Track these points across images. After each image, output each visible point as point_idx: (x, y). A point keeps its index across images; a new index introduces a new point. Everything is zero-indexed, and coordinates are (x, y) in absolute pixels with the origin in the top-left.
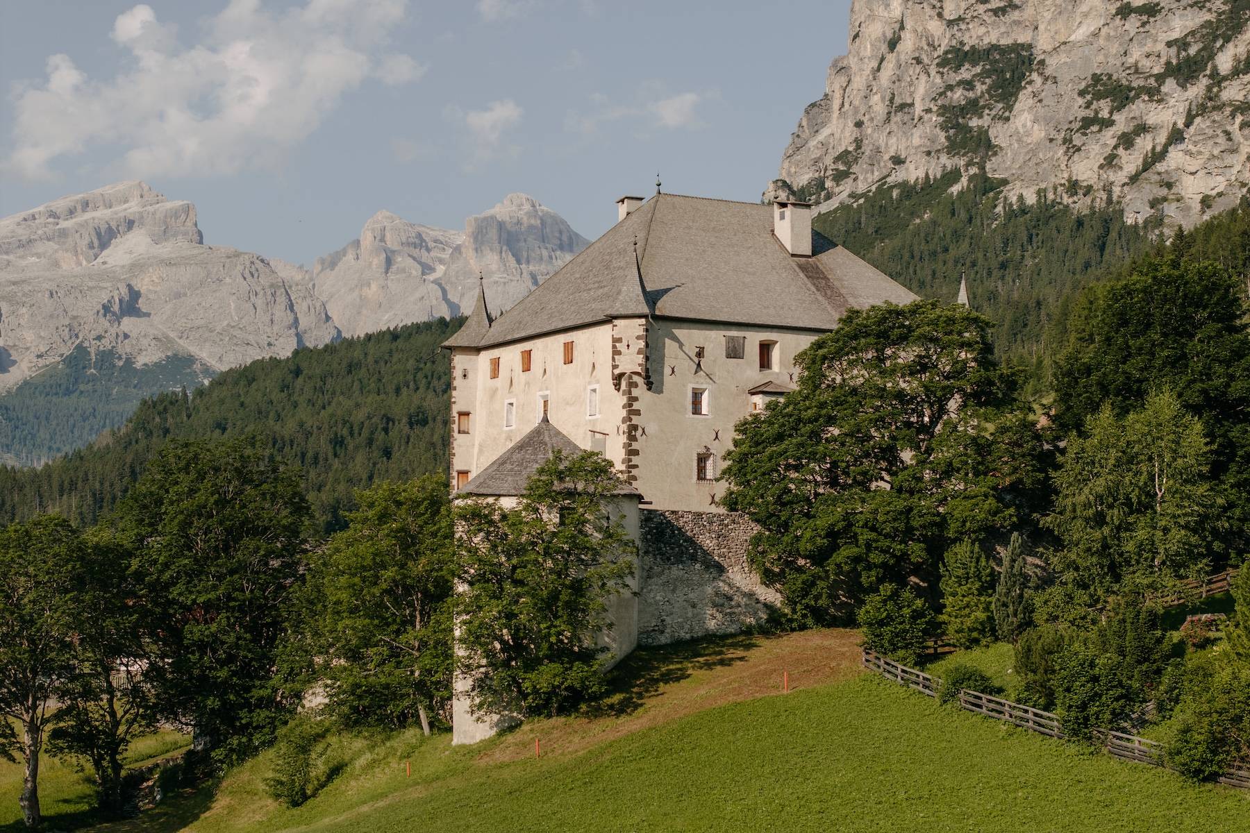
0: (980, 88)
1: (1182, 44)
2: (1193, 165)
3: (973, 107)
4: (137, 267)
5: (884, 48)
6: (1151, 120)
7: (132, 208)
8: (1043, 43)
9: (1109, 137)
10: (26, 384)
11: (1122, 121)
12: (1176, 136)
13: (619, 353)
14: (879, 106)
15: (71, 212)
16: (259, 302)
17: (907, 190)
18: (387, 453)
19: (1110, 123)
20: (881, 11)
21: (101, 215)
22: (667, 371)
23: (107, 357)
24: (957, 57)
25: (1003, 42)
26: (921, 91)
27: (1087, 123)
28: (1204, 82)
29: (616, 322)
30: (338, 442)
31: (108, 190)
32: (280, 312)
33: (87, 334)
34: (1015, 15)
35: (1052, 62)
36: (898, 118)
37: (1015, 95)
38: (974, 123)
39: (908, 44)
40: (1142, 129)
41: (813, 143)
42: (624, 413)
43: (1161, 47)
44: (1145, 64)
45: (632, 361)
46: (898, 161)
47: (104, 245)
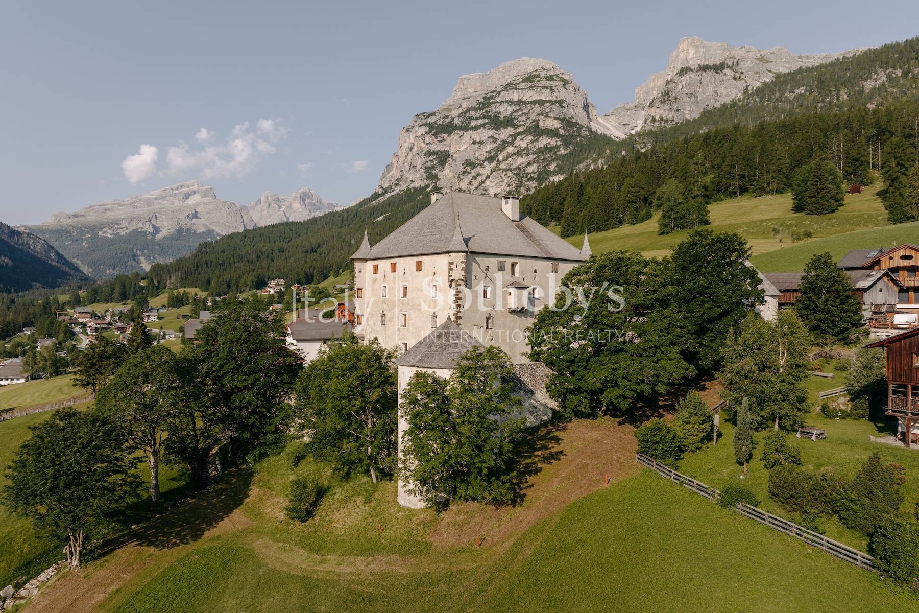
0: (435, 162)
1: (489, 152)
2: (493, 185)
3: (433, 167)
4: (197, 204)
5: (409, 150)
6: (481, 172)
7: (195, 188)
8: (452, 150)
9: (470, 177)
10: (165, 237)
11: (473, 173)
12: (488, 177)
13: (452, 269)
14: (407, 167)
15: (177, 189)
16: (233, 215)
17: (415, 189)
18: (273, 260)
19: (470, 173)
20: (408, 140)
21: (186, 189)
22: (473, 278)
23: (189, 230)
24: (429, 153)
25: (442, 150)
26: (419, 162)
27: (464, 173)
28: (495, 162)
29: (451, 254)
30: (258, 257)
31: (188, 183)
32: (239, 218)
33: (183, 223)
34: (445, 142)
35: (455, 156)
36: (412, 170)
37: (445, 164)
38: (433, 172)
39: (415, 149)
40: (479, 175)
41: (388, 176)
42: (454, 299)
43: (484, 153)
44: (480, 157)
45: (458, 274)
46: (412, 181)
47: (187, 198)
